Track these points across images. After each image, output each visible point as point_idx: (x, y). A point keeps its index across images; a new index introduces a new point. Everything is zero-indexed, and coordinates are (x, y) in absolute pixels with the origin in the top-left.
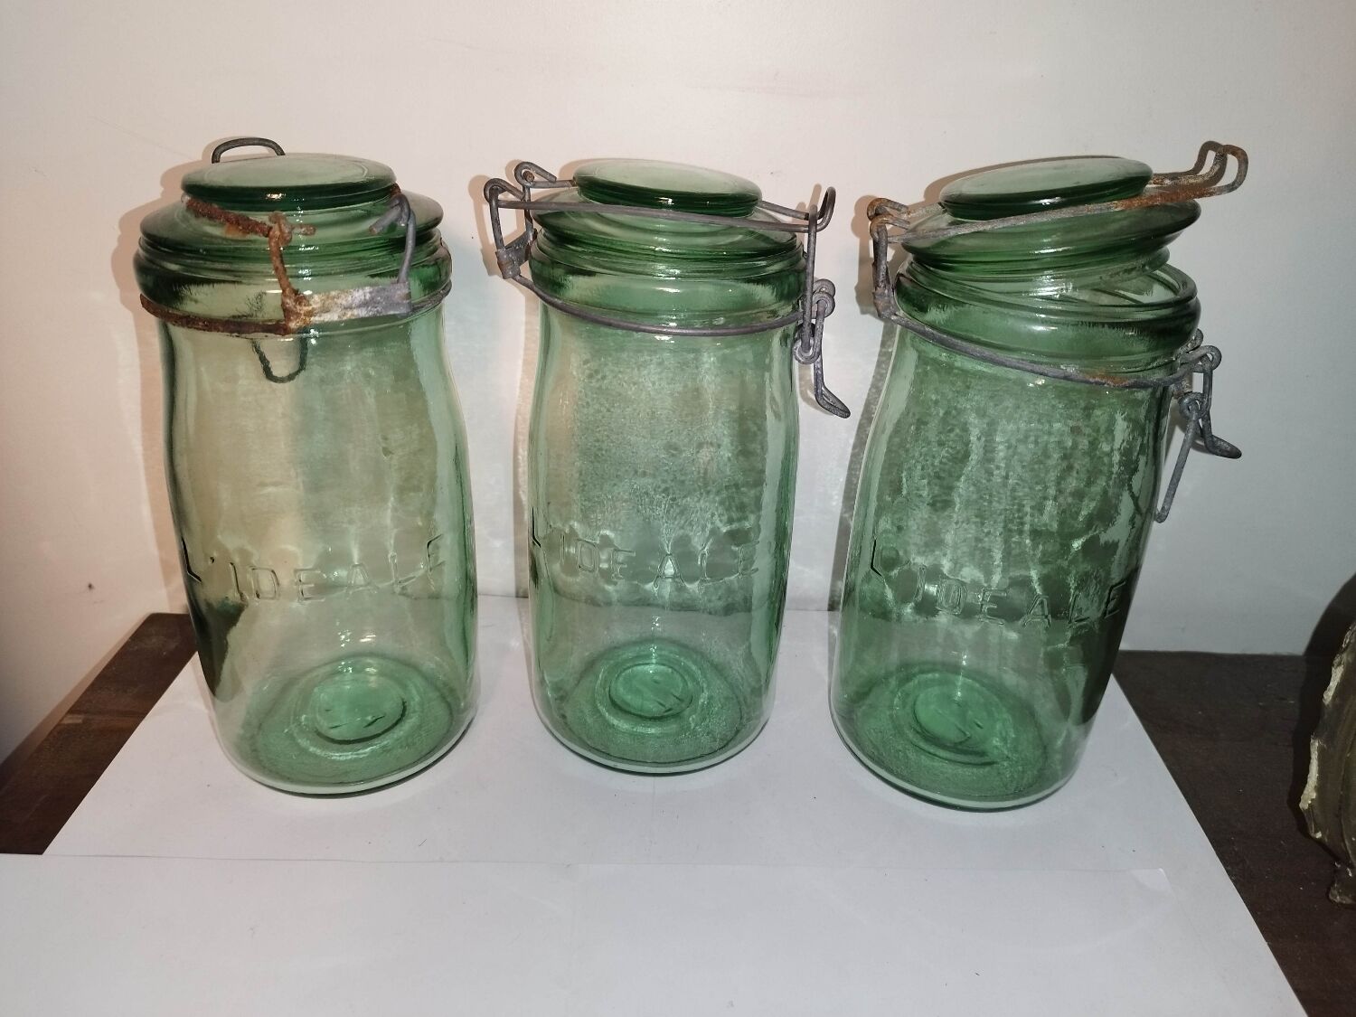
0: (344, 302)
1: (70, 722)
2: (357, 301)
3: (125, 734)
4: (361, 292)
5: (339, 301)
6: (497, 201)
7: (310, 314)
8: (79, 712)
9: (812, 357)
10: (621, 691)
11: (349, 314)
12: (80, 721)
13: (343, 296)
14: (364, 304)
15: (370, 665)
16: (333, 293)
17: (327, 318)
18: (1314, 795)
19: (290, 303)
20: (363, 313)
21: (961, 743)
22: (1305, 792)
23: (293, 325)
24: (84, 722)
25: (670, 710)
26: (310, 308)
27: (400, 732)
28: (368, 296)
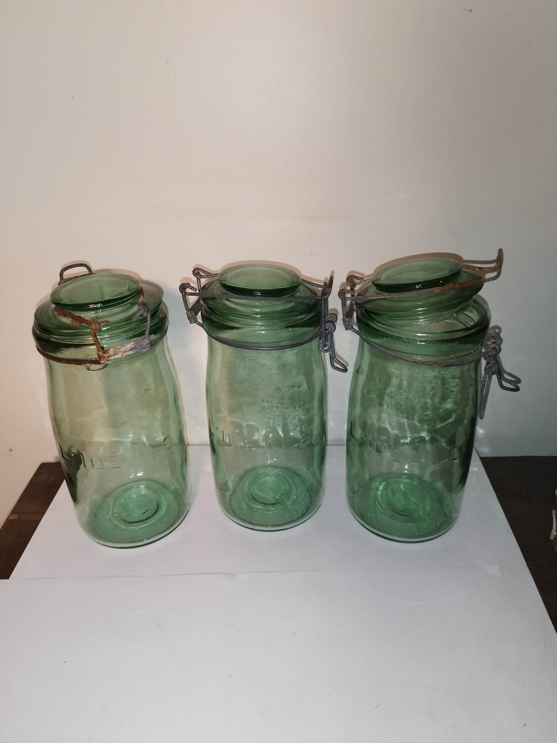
0: (123, 350)
1: (12, 518)
2: (128, 349)
3: (37, 523)
4: (130, 345)
5: (121, 350)
6: (185, 293)
7: (109, 356)
8: (16, 513)
9: (327, 350)
10: (256, 491)
11: (125, 354)
12: (17, 517)
13: (122, 347)
14: (132, 349)
15: (142, 484)
16: (118, 347)
17: (116, 357)
18: (555, 534)
19: (101, 353)
20: (131, 353)
21: (402, 511)
22: (552, 532)
23: (102, 362)
24: (18, 518)
25: (278, 500)
26: (109, 354)
27: (157, 517)
28: (133, 346)
